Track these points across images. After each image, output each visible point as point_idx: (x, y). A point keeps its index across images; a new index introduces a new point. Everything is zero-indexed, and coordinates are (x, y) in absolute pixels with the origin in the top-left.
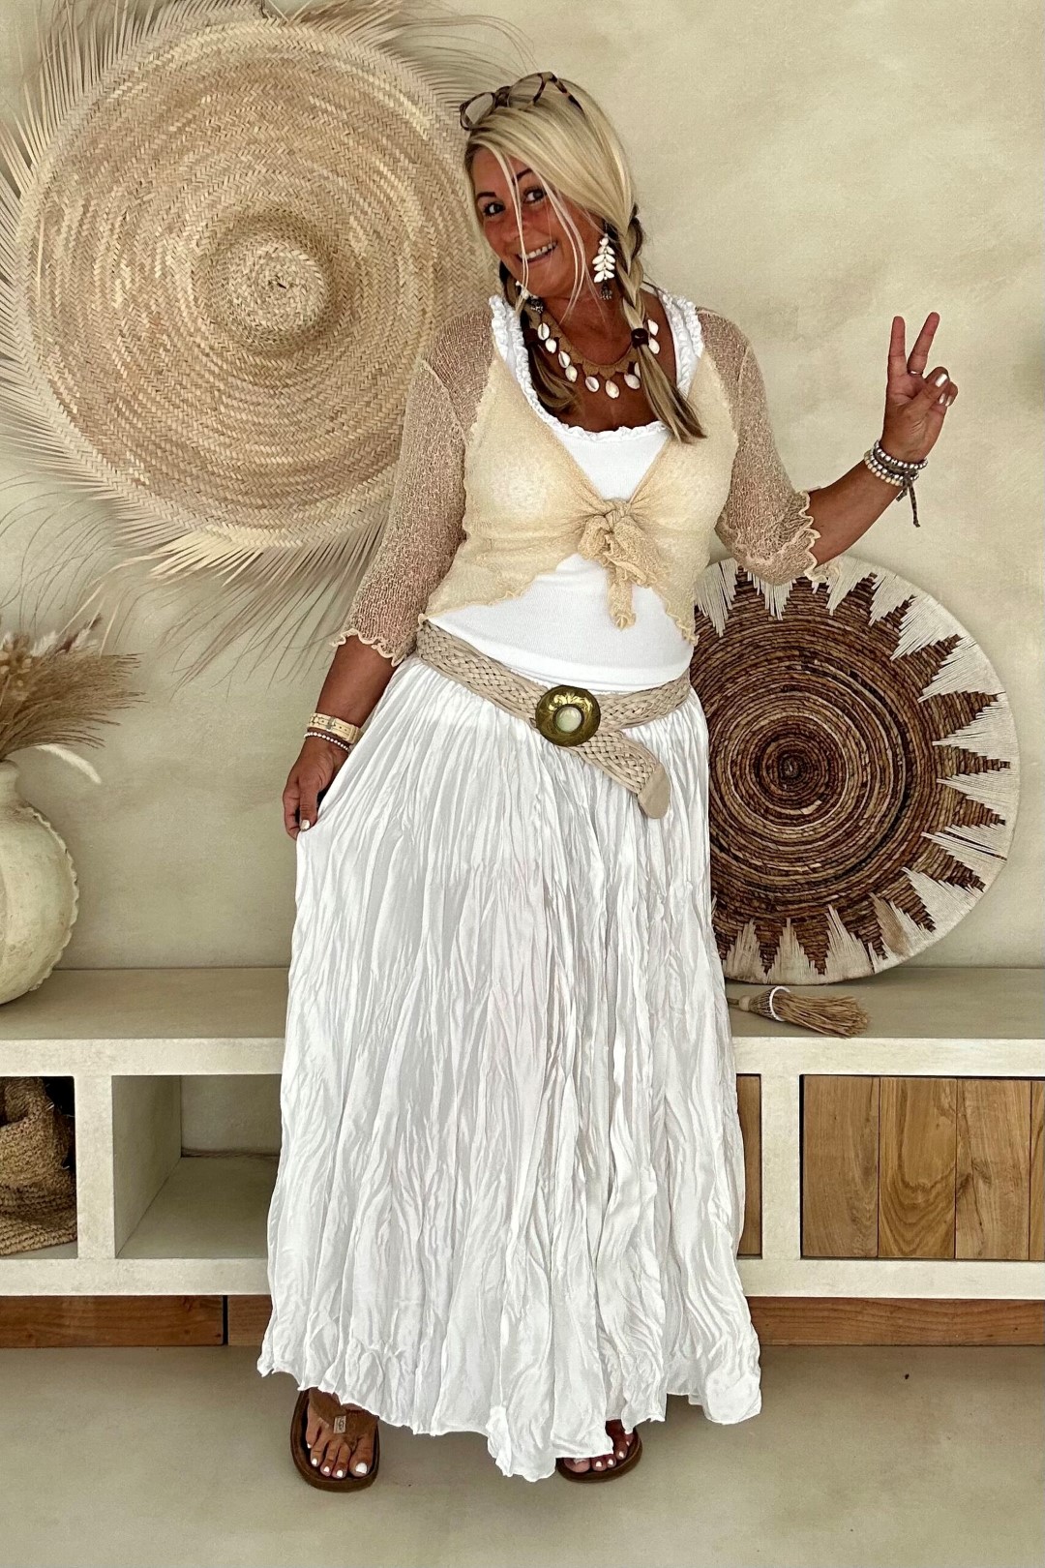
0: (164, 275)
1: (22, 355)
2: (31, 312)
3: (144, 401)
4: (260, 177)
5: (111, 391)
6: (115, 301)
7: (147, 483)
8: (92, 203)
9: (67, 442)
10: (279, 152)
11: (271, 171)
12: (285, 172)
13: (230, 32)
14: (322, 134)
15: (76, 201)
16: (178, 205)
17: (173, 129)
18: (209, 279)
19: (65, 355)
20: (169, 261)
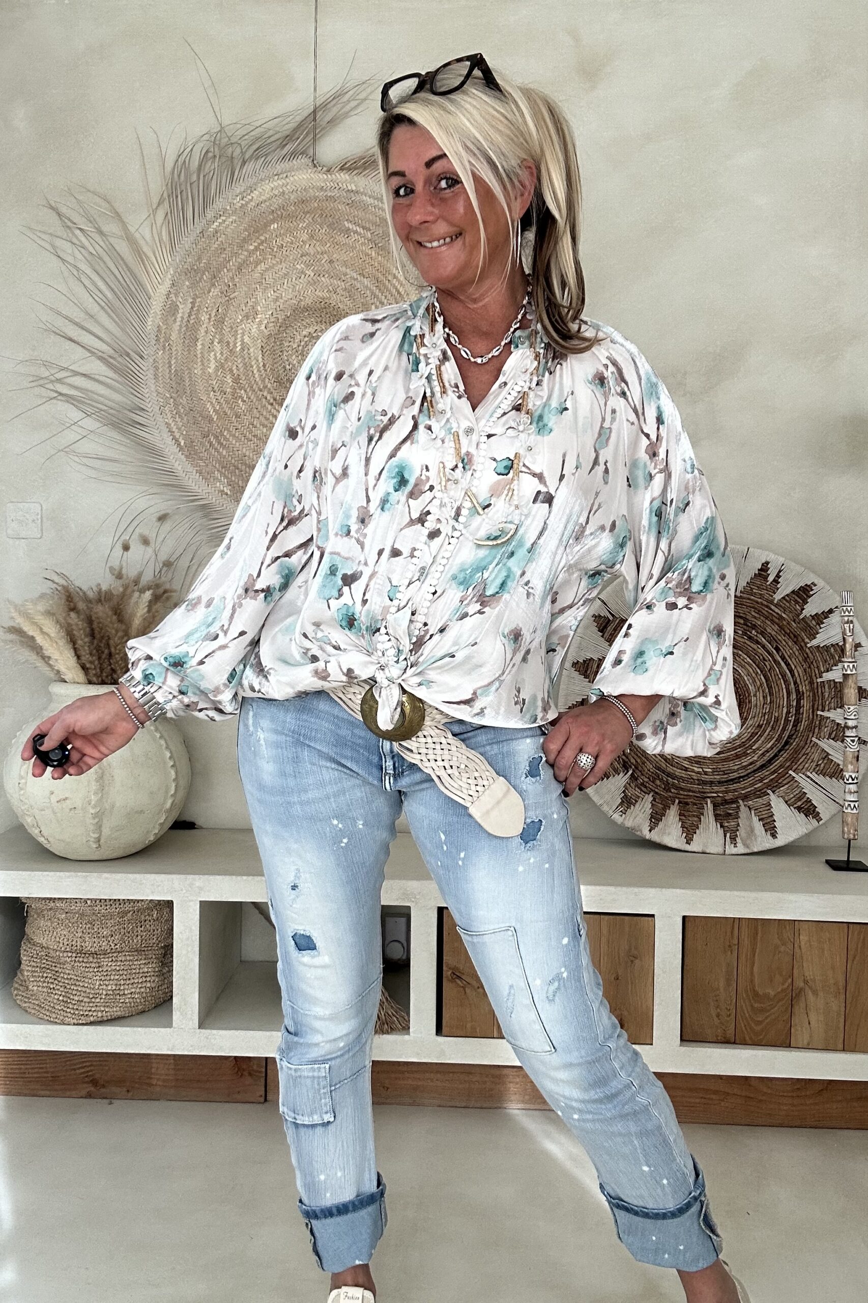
0: (243, 349)
1: (149, 406)
2: (156, 377)
3: (228, 437)
4: (310, 279)
5: (206, 429)
6: (210, 368)
7: (229, 493)
8: (199, 300)
9: (176, 465)
10: (323, 261)
11: (317, 274)
12: (326, 276)
13: (292, 179)
14: (353, 248)
15: (186, 300)
16: (253, 300)
17: (252, 248)
18: (273, 352)
19: (176, 405)
20: (246, 339)
